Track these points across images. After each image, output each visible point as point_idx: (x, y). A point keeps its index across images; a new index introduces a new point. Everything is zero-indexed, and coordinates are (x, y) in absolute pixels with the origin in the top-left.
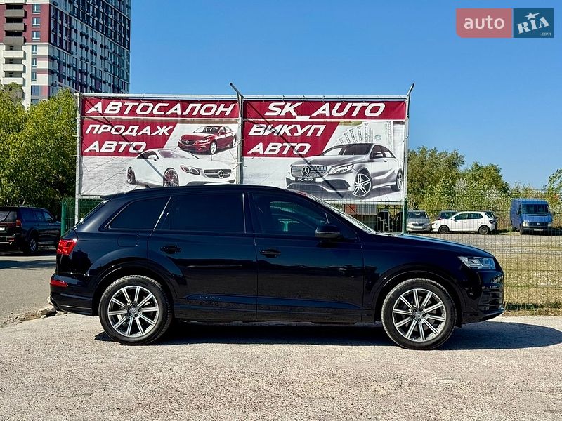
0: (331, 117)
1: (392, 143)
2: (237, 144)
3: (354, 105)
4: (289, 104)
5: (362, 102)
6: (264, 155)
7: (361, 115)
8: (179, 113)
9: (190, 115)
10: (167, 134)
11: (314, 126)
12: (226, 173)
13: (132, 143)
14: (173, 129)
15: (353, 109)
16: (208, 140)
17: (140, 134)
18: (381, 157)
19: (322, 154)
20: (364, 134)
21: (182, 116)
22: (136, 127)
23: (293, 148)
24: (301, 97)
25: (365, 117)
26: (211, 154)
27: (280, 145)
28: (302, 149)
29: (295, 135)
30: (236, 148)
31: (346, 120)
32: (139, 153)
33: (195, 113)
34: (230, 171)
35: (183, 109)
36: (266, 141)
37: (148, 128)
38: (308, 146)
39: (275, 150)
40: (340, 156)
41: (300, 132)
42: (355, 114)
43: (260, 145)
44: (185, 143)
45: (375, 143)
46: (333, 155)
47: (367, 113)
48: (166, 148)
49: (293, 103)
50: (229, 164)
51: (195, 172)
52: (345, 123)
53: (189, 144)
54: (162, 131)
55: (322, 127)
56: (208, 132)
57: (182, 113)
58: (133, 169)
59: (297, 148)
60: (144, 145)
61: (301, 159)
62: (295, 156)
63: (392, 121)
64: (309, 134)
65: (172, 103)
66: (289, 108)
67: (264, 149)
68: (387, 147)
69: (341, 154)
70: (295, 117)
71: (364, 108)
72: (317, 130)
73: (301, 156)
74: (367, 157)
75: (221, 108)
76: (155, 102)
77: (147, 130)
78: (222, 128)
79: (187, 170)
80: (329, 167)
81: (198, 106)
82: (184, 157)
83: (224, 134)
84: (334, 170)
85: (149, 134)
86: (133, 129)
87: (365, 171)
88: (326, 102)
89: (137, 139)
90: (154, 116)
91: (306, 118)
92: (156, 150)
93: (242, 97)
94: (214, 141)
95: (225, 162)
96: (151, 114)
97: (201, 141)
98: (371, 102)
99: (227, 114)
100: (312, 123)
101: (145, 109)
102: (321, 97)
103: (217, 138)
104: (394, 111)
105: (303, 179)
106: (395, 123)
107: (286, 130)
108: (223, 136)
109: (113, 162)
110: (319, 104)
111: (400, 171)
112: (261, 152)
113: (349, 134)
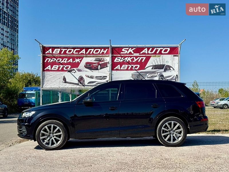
0: (148, 54)
1: (173, 64)
2: (109, 66)
3: (157, 49)
4: (130, 49)
5: (161, 48)
6: (120, 70)
7: (160, 53)
8: (84, 53)
9: (89, 54)
10: (79, 62)
12: (105, 77)
13: (64, 66)
14: (82, 60)
16: (97, 64)
17: (68, 62)
18: (169, 70)
19: (144, 69)
20: (162, 61)
21: (86, 54)
23: (132, 67)
24: (136, 46)
25: (162, 54)
26: (98, 70)
27: (127, 66)
28: (136, 67)
29: (133, 61)
32: (68, 70)
33: (91, 53)
34: (106, 77)
35: (86, 51)
36: (121, 64)
38: (139, 66)
39: (125, 68)
40: (152, 70)
41: (135, 60)
42: (158, 52)
43: (119, 66)
44: (87, 65)
45: (166, 64)
46: (149, 69)
47: (163, 52)
48: (79, 68)
49: (132, 48)
50: (106, 74)
51: (92, 77)
52: (154, 56)
53: (89, 66)
54: (77, 60)
55: (144, 58)
56: (97, 61)
58: (65, 77)
59: (134, 67)
60: (70, 66)
61: (136, 71)
62: (133, 70)
64: (139, 61)
65: (82, 49)
67: (121, 67)
68: (171, 66)
70: (133, 54)
71: (161, 50)
72: (142, 59)
74: (163, 70)
75: (102, 51)
76: (74, 48)
77: (71, 60)
78: (103, 59)
79: (88, 77)
80: (148, 75)
81: (93, 50)
82: (87, 71)
83: (103, 61)
84: (150, 76)
85: (72, 62)
86: (65, 60)
87: (162, 76)
88: (146, 48)
89: (67, 64)
91: (138, 54)
92: (75, 69)
93: (111, 46)
94: (100, 64)
95: (104, 73)
96: (73, 54)
97: (94, 65)
98: (164, 48)
99: (105, 53)
100: (140, 57)
101: (70, 51)
102: (144, 46)
104: (173, 51)
106: (174, 56)
107: (129, 59)
109: (57, 74)
110: (143, 48)
111: (177, 75)
113: (155, 61)
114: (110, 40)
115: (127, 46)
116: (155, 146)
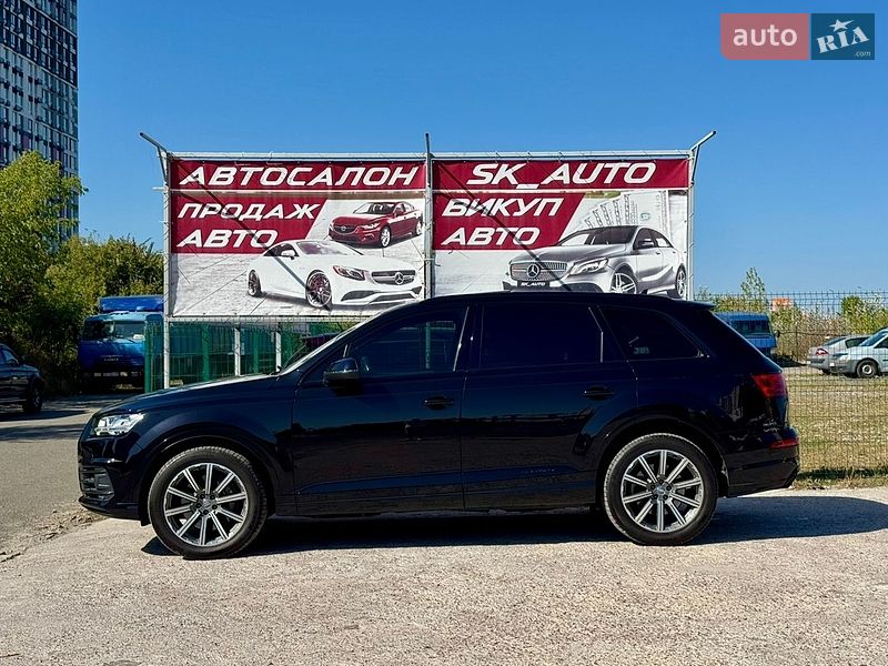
0: (572, 185)
1: (668, 226)
2: (424, 230)
3: (608, 165)
4: (505, 166)
5: (620, 161)
6: (467, 247)
7: (619, 182)
8: (330, 183)
9: (347, 185)
10: (310, 216)
11: (545, 201)
12: (406, 276)
13: (254, 231)
14: (320, 208)
15: (605, 172)
16: (376, 225)
17: (267, 216)
18: (651, 246)
19: (558, 244)
20: (624, 211)
21: (334, 187)
22: (261, 207)
23: (512, 235)
24: (526, 154)
25: (626, 185)
26: (383, 247)
27: (491, 231)
28: (527, 236)
29: (516, 214)
30: (422, 237)
31: (594, 190)
32: (267, 248)
33: (354, 183)
34: (413, 273)
35: (336, 177)
36: (470, 224)
37: (280, 207)
38: (536, 231)
39: (484, 239)
40: (588, 247)
41: (524, 209)
42: (608, 180)
43: (461, 231)
44: (340, 230)
45: (642, 224)
46: (576, 244)
47: (628, 178)
48: (310, 239)
49: (511, 164)
50: (412, 263)
51: (358, 275)
52: (594, 195)
53: (347, 231)
54: (302, 211)
55: (558, 202)
56: (377, 212)
57: (334, 182)
58: (258, 273)
59: (518, 236)
60: (274, 234)
61: (524, 252)
62: (515, 248)
63: (667, 190)
64: (537, 213)
65: (319, 166)
66: (505, 173)
67: (467, 238)
68: (660, 231)
69: (588, 242)
70: (515, 187)
71: (622, 171)
72: (549, 206)
73: (525, 247)
74: (629, 247)
75: (398, 174)
76: (290, 165)
77: (278, 211)
78: (399, 206)
79: (344, 273)
80: (570, 265)
81: (361, 170)
82: (338, 252)
83: (402, 214)
84: (577, 269)
85: (281, 216)
86: (255, 210)
87: (626, 269)
88: (563, 162)
89: (264, 224)
90: (289, 187)
91: (532, 188)
92: (293, 243)
93: (431, 156)
94: (387, 226)
95: (405, 259)
96: (285, 185)
97: (366, 227)
98: (633, 162)
99: (407, 183)
101: (274, 177)
102: (556, 154)
103: (391, 221)
104: (670, 175)
105: (530, 283)
106: (671, 193)
107: (501, 206)
108: (401, 218)
109: (226, 262)
110: (553, 165)
111: (682, 267)
112: (463, 242)
113: (600, 213)
114: (427, 135)
115: (494, 154)
116: (597, 544)
